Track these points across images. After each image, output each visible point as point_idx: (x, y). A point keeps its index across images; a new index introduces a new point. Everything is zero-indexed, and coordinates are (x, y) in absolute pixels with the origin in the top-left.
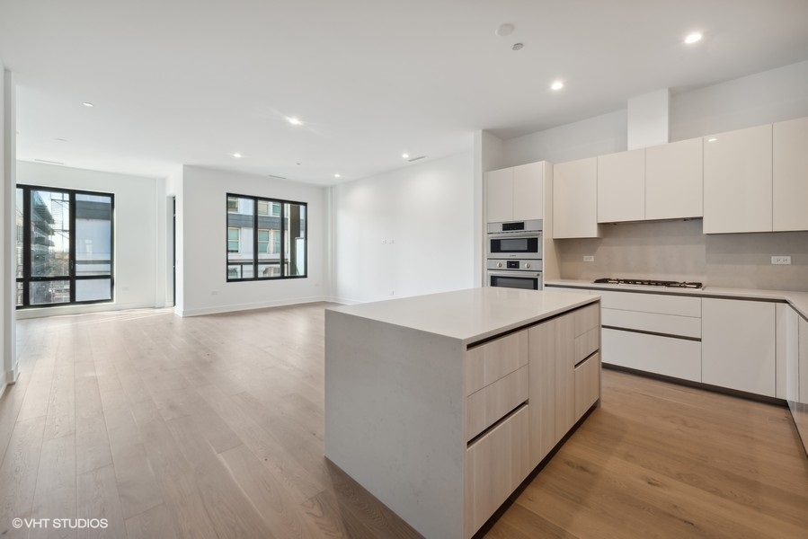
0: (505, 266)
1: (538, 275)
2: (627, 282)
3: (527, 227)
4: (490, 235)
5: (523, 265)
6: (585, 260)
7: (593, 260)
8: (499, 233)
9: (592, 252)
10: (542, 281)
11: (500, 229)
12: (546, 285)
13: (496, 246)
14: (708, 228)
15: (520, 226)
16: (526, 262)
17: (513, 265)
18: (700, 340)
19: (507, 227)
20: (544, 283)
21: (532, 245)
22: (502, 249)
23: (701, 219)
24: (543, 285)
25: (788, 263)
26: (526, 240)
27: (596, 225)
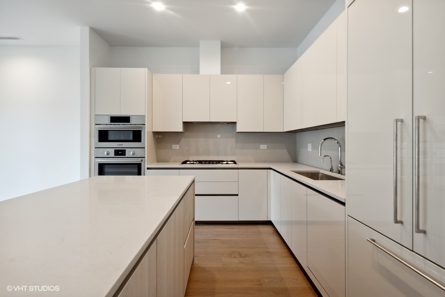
0: (112, 154)
1: (142, 161)
2: (200, 162)
3: (133, 121)
4: (97, 126)
5: (129, 153)
6: (173, 148)
7: (178, 148)
8: (106, 125)
9: (178, 143)
10: (146, 165)
11: (108, 121)
12: (148, 169)
13: (103, 136)
14: (239, 129)
15: (126, 119)
16: (132, 151)
17: (120, 153)
18: (237, 195)
19: (114, 119)
20: (146, 167)
21: (137, 136)
22: (110, 138)
23: (235, 123)
24: (146, 169)
25: (266, 148)
26: (132, 132)
27: (182, 123)
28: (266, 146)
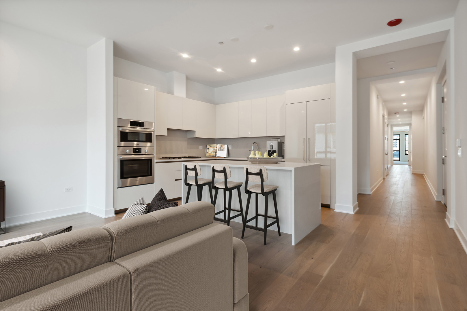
1: (153, 157)
3: (146, 126)
5: (144, 151)
8: (127, 127)
10: (154, 160)
11: (128, 124)
13: (124, 136)
15: (141, 124)
17: (137, 151)
19: (134, 124)
22: (129, 139)
24: (155, 163)
25: (202, 148)
26: (145, 134)
27: (167, 129)
28: (202, 147)
